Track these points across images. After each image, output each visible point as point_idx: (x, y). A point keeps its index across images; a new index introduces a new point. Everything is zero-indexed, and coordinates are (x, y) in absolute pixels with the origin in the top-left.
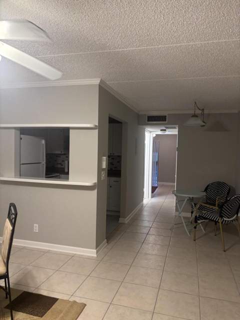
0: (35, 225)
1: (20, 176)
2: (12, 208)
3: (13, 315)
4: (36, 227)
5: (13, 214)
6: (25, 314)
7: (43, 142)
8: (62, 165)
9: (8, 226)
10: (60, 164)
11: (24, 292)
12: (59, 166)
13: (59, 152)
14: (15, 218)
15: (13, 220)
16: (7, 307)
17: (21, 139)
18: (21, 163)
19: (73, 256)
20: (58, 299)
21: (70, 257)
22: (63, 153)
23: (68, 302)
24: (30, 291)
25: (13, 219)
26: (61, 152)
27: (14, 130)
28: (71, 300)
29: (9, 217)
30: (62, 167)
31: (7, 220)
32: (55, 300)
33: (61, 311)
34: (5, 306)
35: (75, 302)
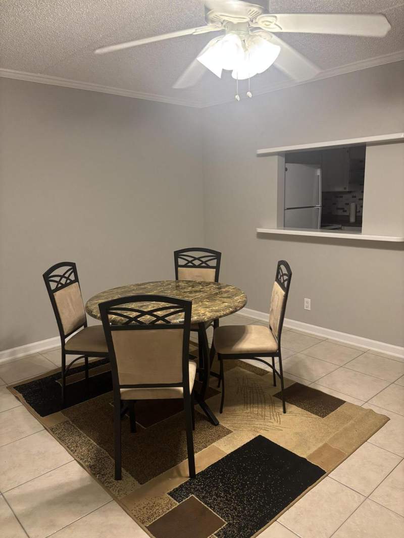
0: (306, 299)
1: (284, 226)
2: (282, 267)
3: (286, 406)
4: (307, 302)
5: (285, 274)
6: (300, 409)
7: (319, 172)
8: (346, 211)
9: (279, 291)
10: (343, 209)
11: (297, 383)
12: (340, 213)
13: (340, 189)
14: (289, 280)
15: (286, 283)
16: (278, 395)
17: (286, 170)
18: (287, 207)
19: (365, 352)
20: (345, 402)
21: (361, 353)
22: (347, 190)
23: (360, 408)
24: (305, 384)
25: (284, 281)
26: (345, 189)
27: (276, 157)
28: (366, 407)
29: (278, 280)
30: (345, 214)
31: (276, 283)
32: (341, 402)
33: (350, 418)
34: (274, 394)
35: (371, 411)
